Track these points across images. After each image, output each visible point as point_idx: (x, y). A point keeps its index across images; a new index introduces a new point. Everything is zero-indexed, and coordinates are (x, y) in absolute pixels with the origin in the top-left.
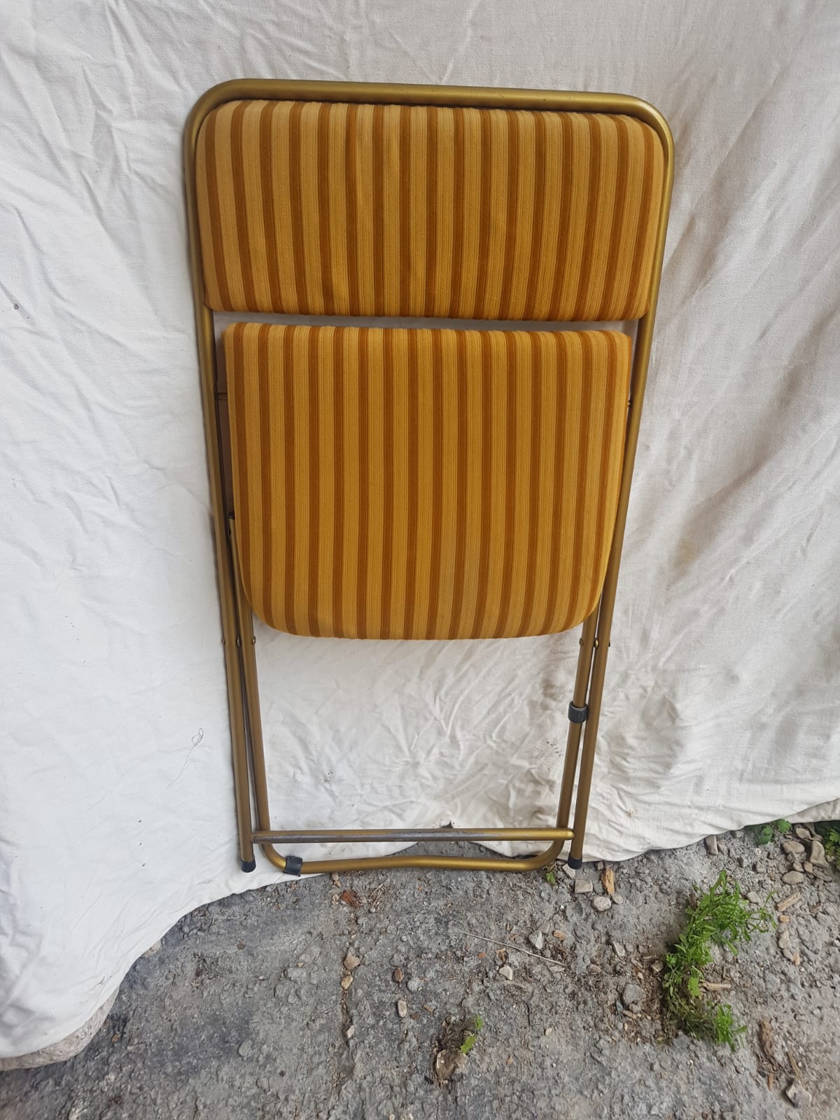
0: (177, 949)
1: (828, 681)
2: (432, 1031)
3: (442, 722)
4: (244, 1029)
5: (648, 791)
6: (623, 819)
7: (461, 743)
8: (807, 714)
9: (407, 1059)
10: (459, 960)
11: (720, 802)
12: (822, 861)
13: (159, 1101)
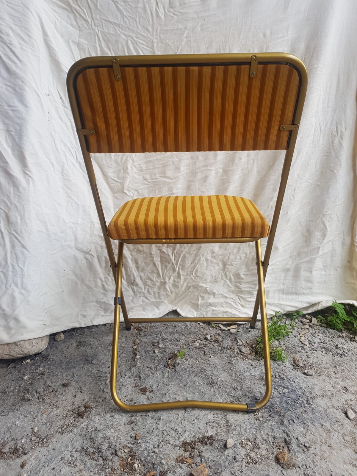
0: (70, 340)
1: (308, 248)
2: (167, 356)
3: (175, 265)
4: (95, 357)
5: (249, 296)
6: (241, 308)
7: (182, 276)
8: (303, 263)
9: (157, 362)
10: (178, 341)
11: (276, 302)
12: (316, 323)
13: (59, 374)
